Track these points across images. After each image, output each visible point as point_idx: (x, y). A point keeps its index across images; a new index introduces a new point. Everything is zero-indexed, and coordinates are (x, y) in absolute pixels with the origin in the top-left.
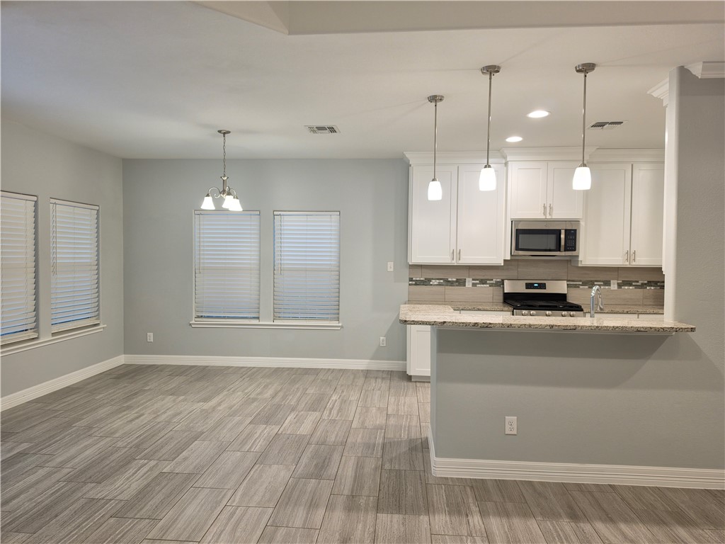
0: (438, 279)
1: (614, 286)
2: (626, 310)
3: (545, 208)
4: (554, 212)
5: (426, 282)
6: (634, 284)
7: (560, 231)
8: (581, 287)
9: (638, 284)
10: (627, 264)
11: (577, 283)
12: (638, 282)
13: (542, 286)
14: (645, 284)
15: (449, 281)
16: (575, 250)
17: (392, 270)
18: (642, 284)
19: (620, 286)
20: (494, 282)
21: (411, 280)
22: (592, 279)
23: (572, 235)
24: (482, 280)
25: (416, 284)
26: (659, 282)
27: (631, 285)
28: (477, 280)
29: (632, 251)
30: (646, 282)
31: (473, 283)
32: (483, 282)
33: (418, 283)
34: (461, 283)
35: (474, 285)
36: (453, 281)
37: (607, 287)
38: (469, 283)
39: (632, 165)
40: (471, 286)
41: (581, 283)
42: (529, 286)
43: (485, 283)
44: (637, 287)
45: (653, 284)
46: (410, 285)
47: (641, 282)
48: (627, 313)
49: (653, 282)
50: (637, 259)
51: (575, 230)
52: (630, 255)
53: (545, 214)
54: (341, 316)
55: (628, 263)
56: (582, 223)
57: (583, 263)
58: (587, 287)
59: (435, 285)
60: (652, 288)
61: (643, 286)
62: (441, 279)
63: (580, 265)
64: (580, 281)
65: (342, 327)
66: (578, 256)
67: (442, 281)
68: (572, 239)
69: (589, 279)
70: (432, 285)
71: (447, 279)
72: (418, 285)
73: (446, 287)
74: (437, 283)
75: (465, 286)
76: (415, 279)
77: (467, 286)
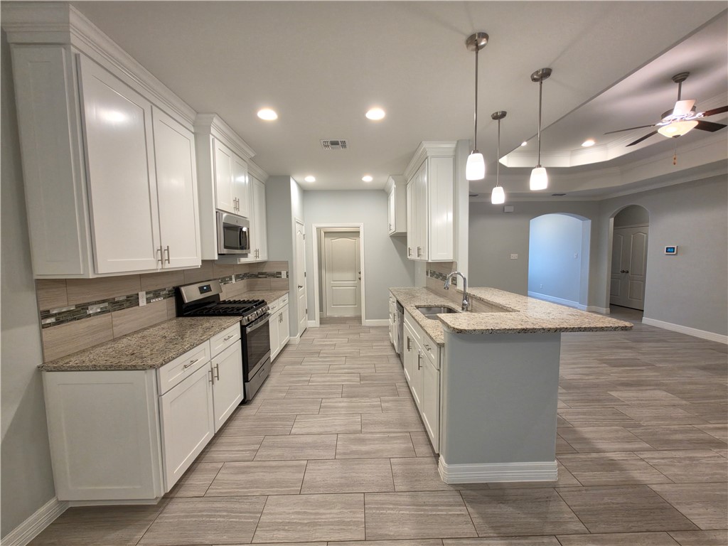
0: (99, 302)
1: (234, 280)
5: (79, 313)
9: (241, 276)
13: (209, 288)
15: (118, 302)
19: (236, 279)
20: (167, 292)
21: (45, 314)
22: (225, 276)
24: (156, 291)
25: (58, 322)
27: (239, 278)
28: (151, 292)
30: (243, 274)
31: (147, 299)
32: (156, 294)
33: (61, 319)
34: (132, 301)
35: (148, 300)
36: (122, 301)
37: (231, 282)
38: (142, 302)
40: (145, 303)
41: (220, 281)
42: (202, 290)
43: (159, 296)
45: (246, 275)
46: (43, 326)
58: (223, 284)
59: (97, 314)
60: (246, 278)
61: (243, 278)
62: (104, 301)
64: (219, 278)
67: (106, 304)
69: (223, 276)
70: (90, 315)
71: (114, 299)
72: (62, 322)
73: (113, 313)
74: (99, 310)
75: (138, 305)
76: (55, 312)
77: (141, 304)
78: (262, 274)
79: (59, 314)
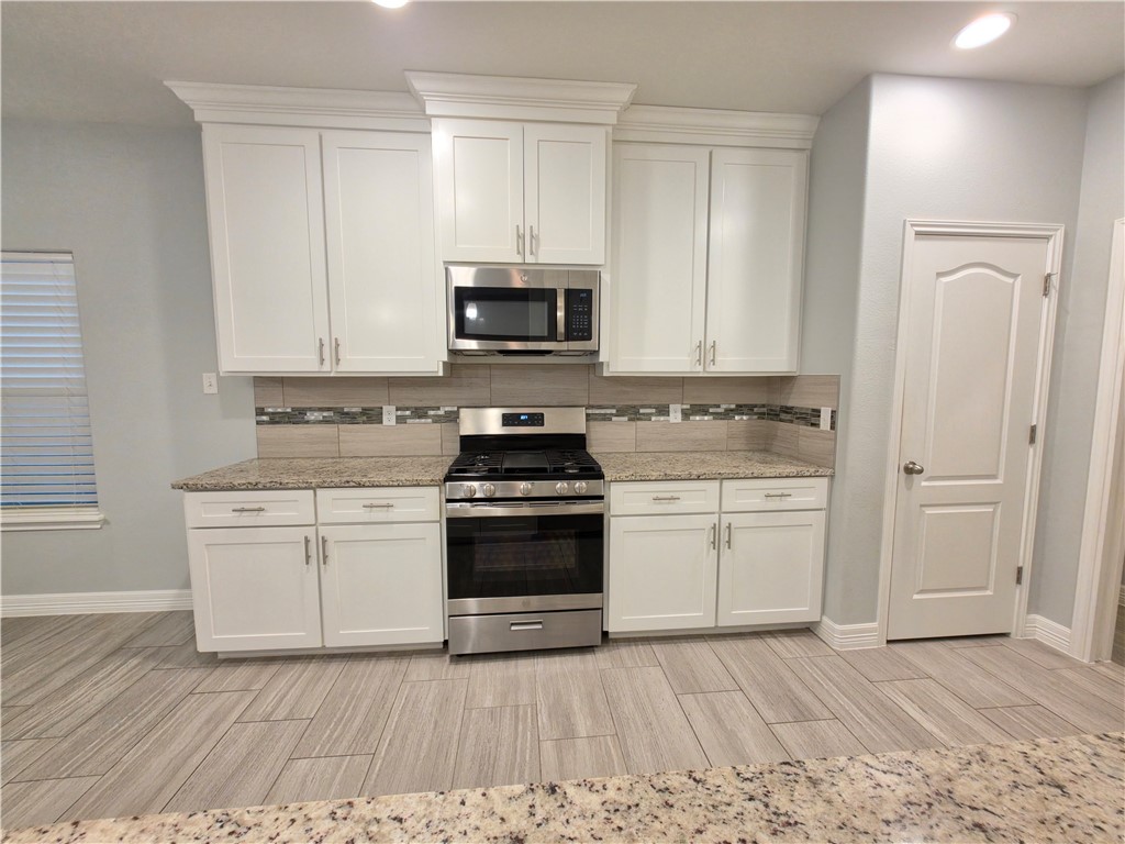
0: (321, 409)
1: (675, 416)
2: (695, 472)
3: (521, 237)
4: (542, 248)
5: (296, 417)
6: (711, 410)
7: (553, 292)
8: (614, 419)
9: (719, 410)
10: (699, 371)
11: (608, 411)
12: (718, 406)
13: (537, 419)
14: (732, 410)
15: (347, 413)
16: (589, 338)
17: (214, 390)
18: (726, 410)
19: (686, 415)
20: (441, 412)
21: (260, 412)
22: (636, 403)
23: (581, 303)
24: (416, 408)
25: (272, 422)
26: (756, 406)
27: (706, 413)
28: (407, 409)
29: (710, 343)
30: (733, 406)
31: (398, 417)
32: (419, 413)
33: (276, 419)
34: (372, 416)
35: (400, 420)
36: (353, 413)
37: (662, 418)
38: (389, 417)
39: (711, 153)
40: (393, 422)
41: (614, 411)
42: (508, 420)
43: (425, 416)
44: (717, 416)
45: (745, 410)
46: (258, 423)
47: (724, 406)
48: (698, 478)
49: (745, 405)
50: (718, 358)
51: (589, 292)
52: (705, 350)
53: (520, 252)
54: (99, 497)
55: (700, 368)
56: (606, 277)
57: (611, 370)
58: (626, 419)
59: (315, 422)
60: (745, 418)
61: (728, 414)
62: (329, 409)
63: (605, 375)
64: (613, 407)
65: (105, 522)
66: (596, 353)
67: (331, 413)
68: (583, 313)
69: (630, 403)
70: (307, 422)
71: (343, 408)
72: (278, 423)
73: (340, 426)
74: (321, 418)
75: (381, 422)
76: (270, 410)
77: (385, 422)
78: (787, 410)
79: (273, 413)
